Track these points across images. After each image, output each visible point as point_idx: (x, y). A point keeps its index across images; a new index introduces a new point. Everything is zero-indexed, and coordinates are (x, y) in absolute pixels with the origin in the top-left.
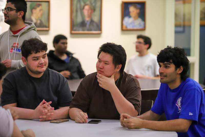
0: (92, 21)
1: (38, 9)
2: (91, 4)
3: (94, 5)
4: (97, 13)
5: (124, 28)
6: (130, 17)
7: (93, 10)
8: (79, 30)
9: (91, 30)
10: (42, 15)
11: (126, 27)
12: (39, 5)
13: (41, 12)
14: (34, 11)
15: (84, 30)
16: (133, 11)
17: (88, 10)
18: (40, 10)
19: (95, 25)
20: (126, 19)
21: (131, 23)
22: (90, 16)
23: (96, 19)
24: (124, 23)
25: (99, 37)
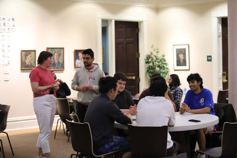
0: (59, 62)
1: (29, 56)
2: (58, 52)
3: (59, 52)
4: (61, 57)
5: (76, 66)
6: (79, 59)
7: (59, 55)
8: (52, 69)
9: (58, 68)
10: (31, 60)
11: (77, 66)
12: (30, 53)
13: (31, 57)
14: (27, 57)
15: (54, 69)
16: (81, 56)
17: (57, 56)
18: (31, 56)
19: (60, 65)
20: (77, 61)
21: (80, 63)
22: (58, 60)
23: (61, 61)
24: (76, 63)
25: (63, 72)
